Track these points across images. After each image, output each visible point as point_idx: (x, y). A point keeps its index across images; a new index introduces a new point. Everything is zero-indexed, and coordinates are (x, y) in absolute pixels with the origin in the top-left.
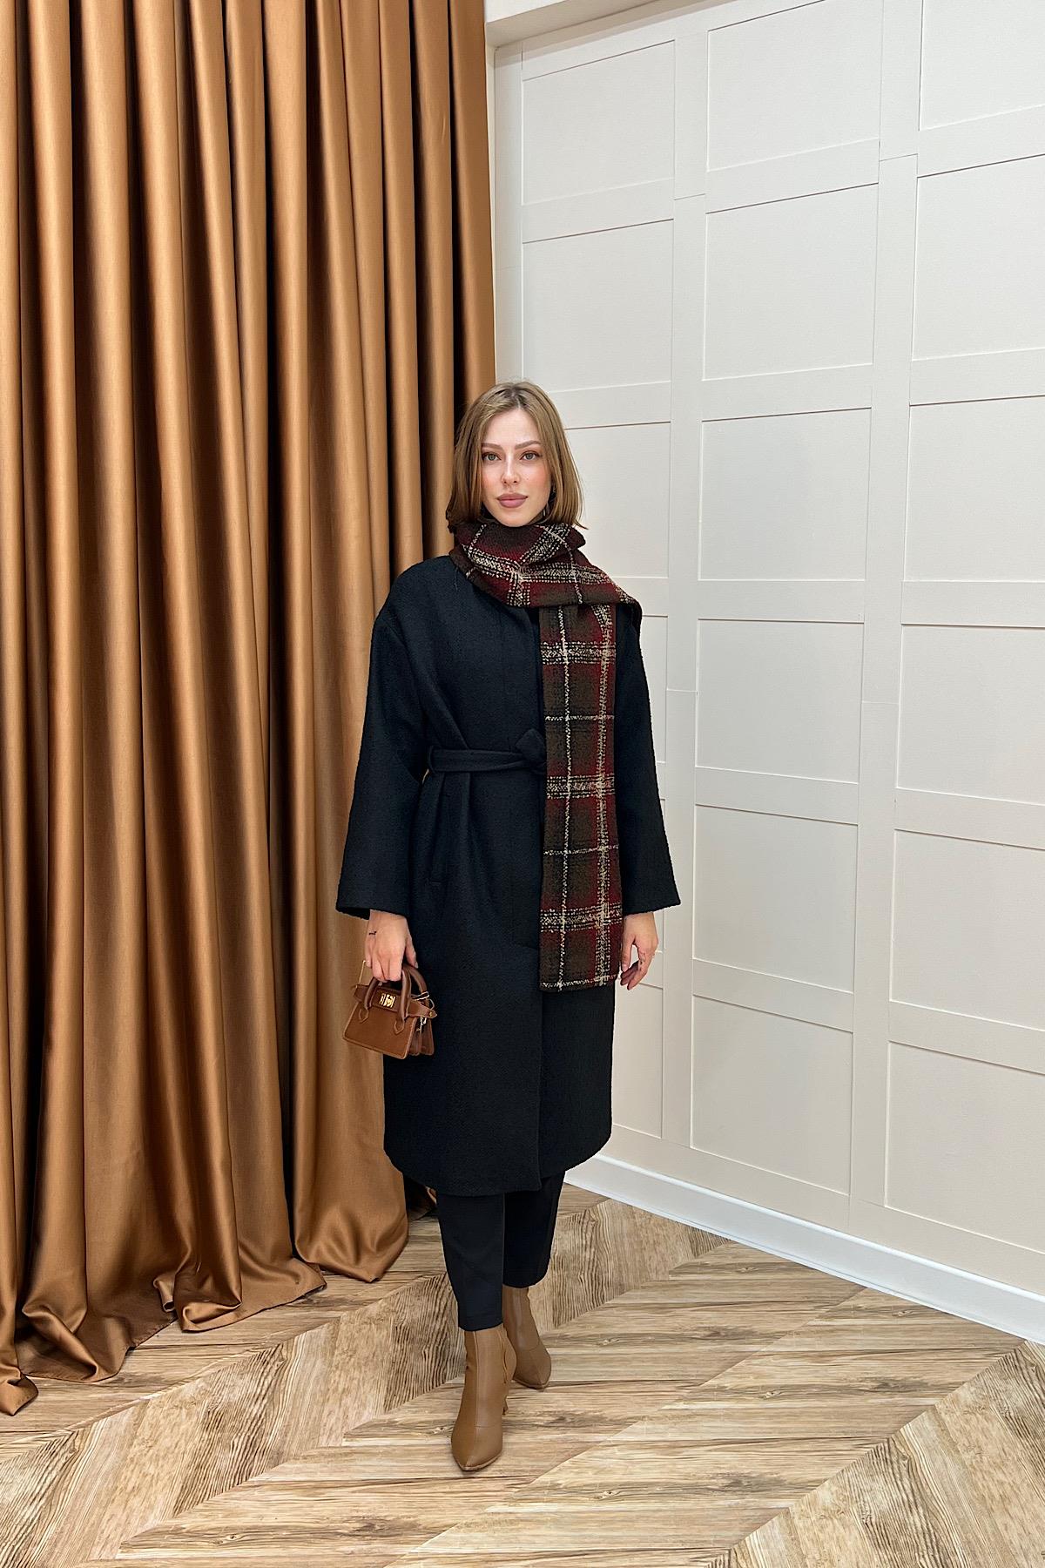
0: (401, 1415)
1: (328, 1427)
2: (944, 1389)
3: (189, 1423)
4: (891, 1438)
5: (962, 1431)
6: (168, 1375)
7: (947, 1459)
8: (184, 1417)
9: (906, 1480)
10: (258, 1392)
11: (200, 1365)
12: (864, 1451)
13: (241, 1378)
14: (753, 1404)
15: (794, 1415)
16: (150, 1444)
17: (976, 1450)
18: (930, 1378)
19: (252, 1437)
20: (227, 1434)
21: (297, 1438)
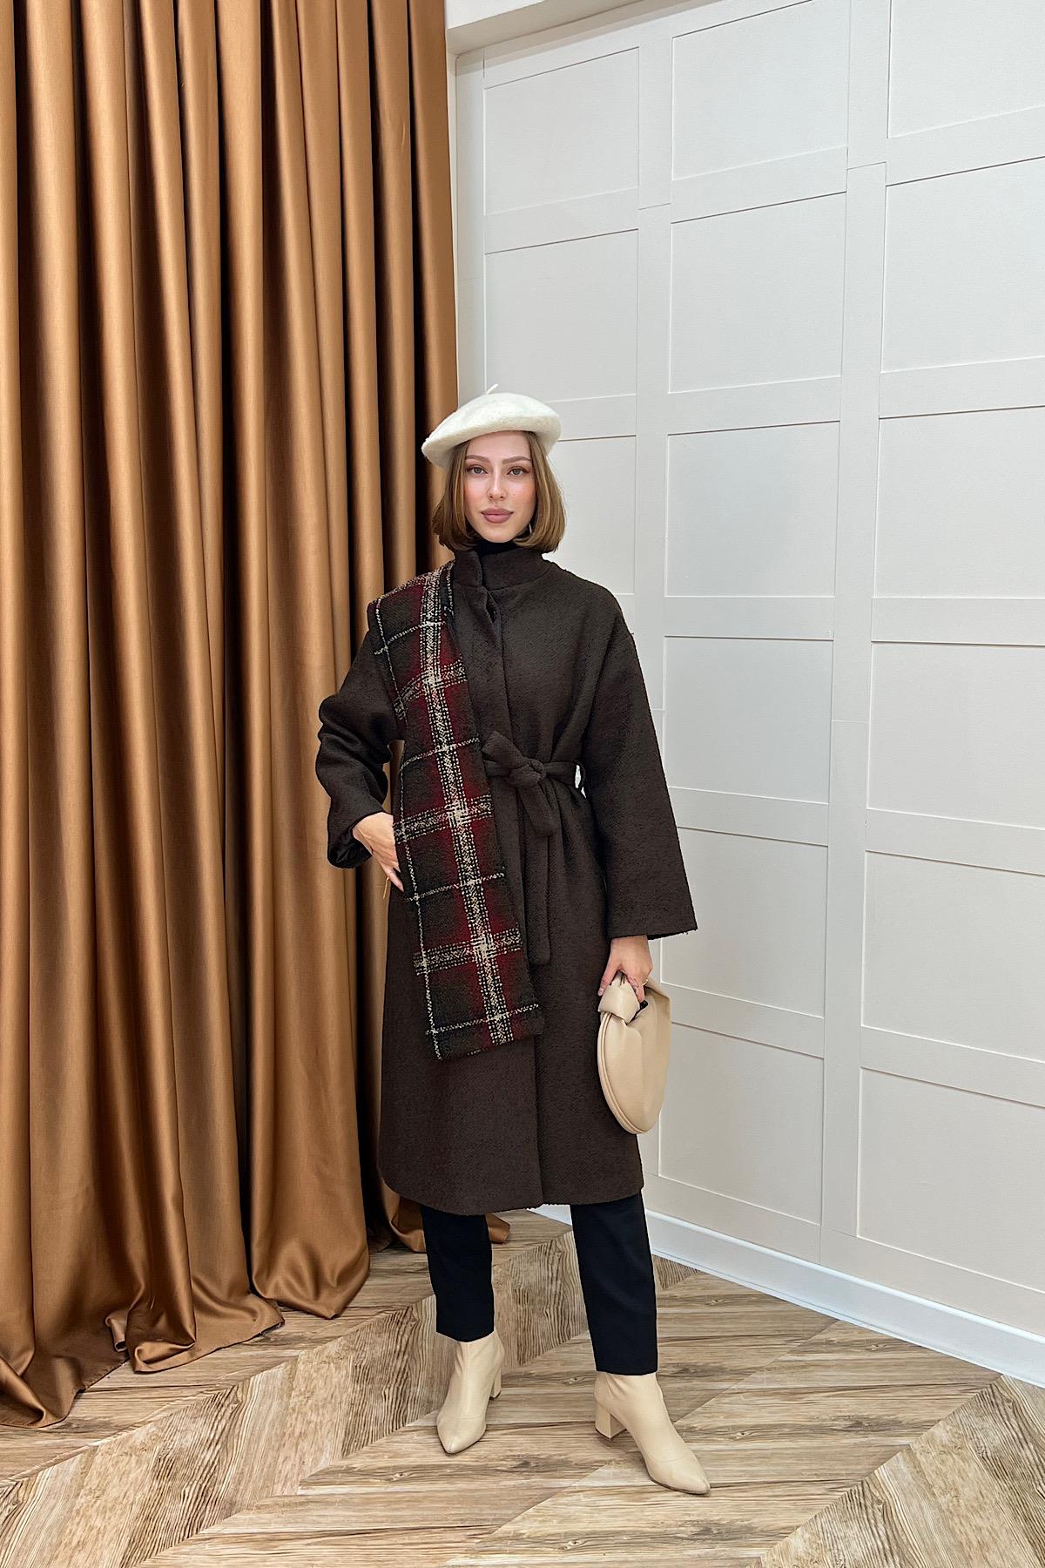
0: (358, 1462)
1: (283, 1474)
2: (919, 1427)
3: (139, 1471)
4: (866, 1481)
5: (938, 1473)
6: (119, 1419)
7: (924, 1504)
8: (133, 1465)
9: (881, 1526)
10: (211, 1438)
11: (152, 1409)
12: (837, 1495)
13: (194, 1422)
14: (722, 1445)
15: (764, 1457)
16: (96, 1495)
17: (953, 1493)
18: (905, 1416)
19: (204, 1485)
20: (178, 1482)
21: (250, 1487)
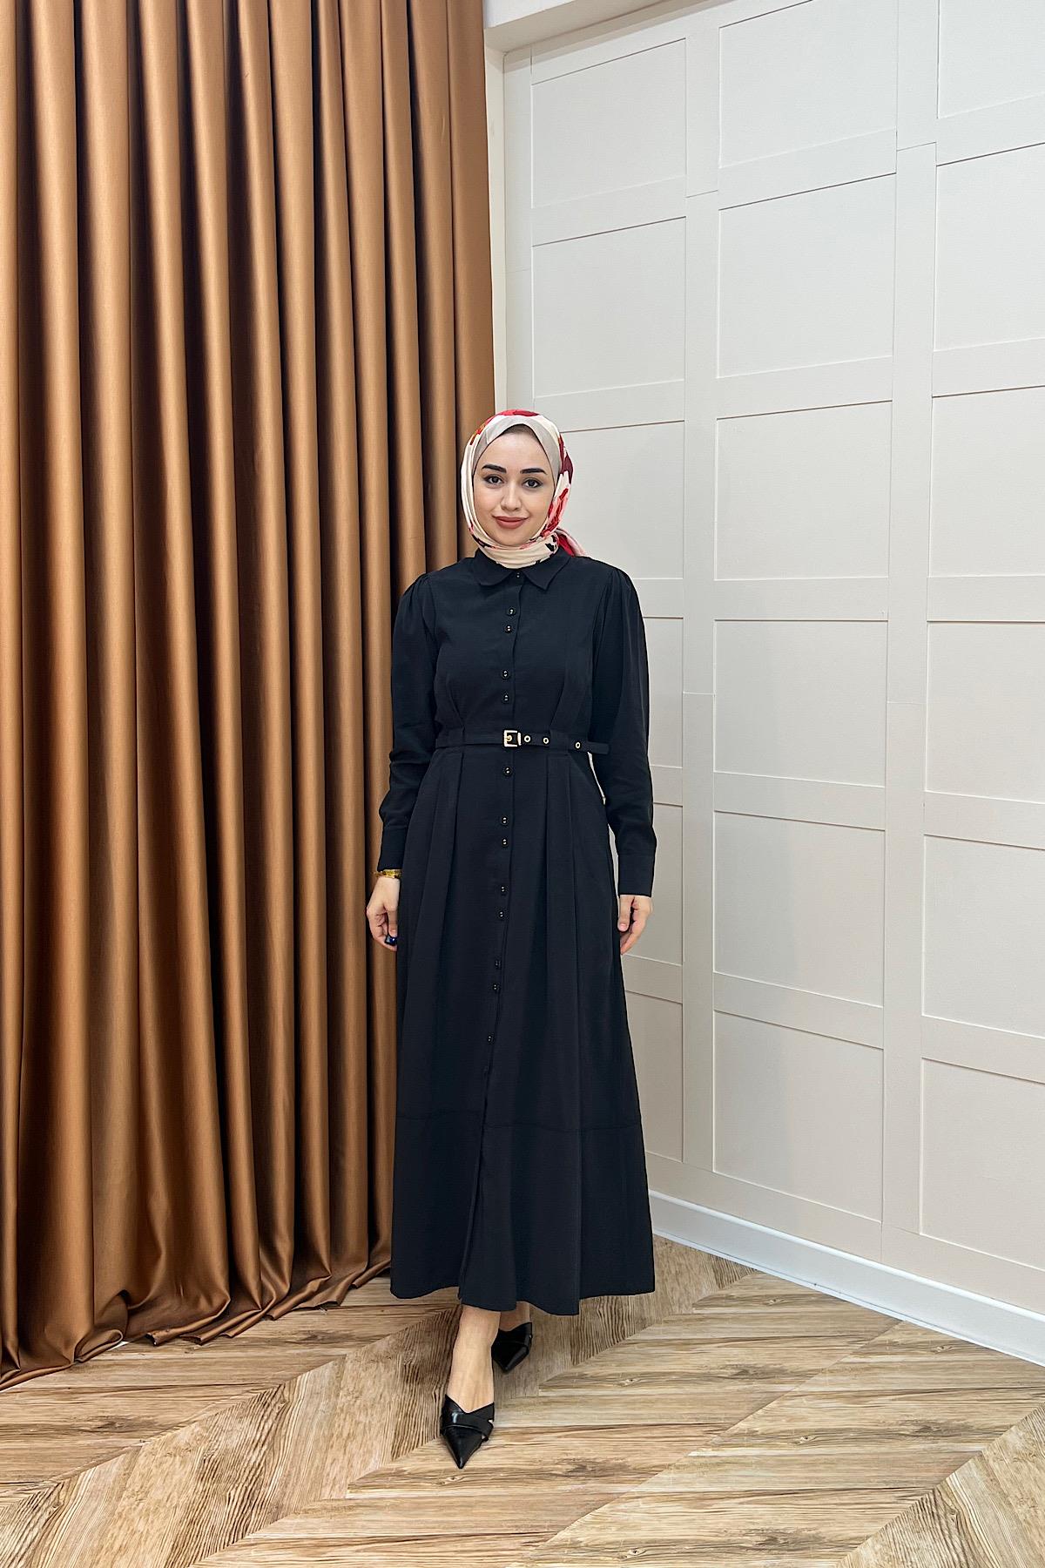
0: (409, 1464)
1: (331, 1477)
2: (991, 1433)
3: (183, 1472)
4: (937, 1489)
5: (1013, 1480)
6: (162, 1418)
7: (1000, 1514)
8: (177, 1466)
9: (954, 1537)
10: (257, 1439)
11: (198, 1408)
12: (908, 1504)
13: (240, 1422)
14: (786, 1450)
15: (830, 1463)
16: (139, 1497)
17: (1030, 1503)
18: (975, 1421)
19: (250, 1487)
20: (223, 1484)
21: (297, 1492)
